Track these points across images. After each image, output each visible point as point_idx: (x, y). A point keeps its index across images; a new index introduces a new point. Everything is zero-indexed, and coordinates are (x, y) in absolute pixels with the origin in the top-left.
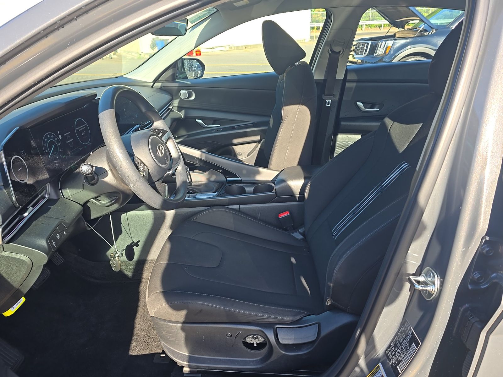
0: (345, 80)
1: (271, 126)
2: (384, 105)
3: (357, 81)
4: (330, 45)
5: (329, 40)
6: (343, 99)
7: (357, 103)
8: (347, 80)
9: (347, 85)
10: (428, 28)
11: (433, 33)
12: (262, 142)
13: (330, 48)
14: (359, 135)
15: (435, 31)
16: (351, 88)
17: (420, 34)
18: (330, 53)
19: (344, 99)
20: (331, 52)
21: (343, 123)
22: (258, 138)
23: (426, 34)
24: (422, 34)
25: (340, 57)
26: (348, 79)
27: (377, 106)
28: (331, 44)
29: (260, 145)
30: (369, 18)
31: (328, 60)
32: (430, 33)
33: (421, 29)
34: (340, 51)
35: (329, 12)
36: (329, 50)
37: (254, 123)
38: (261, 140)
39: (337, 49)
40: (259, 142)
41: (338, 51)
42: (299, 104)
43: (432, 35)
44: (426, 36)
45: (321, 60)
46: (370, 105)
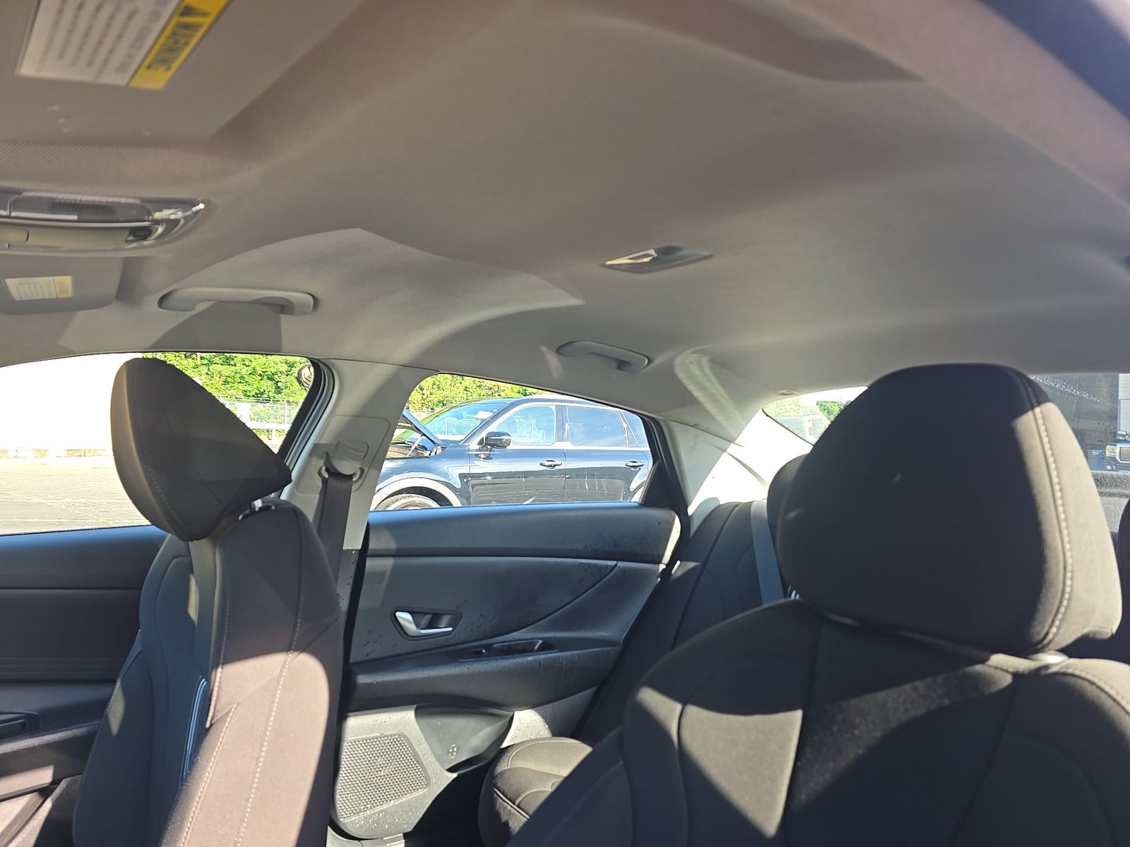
0: (364, 552)
1: (115, 725)
2: (461, 614)
3: (397, 554)
4: (325, 455)
5: (323, 442)
6: (360, 605)
7: (398, 614)
8: (369, 553)
9: (370, 564)
10: (428, 444)
11: (438, 453)
12: (58, 791)
13: (325, 464)
14: (410, 710)
15: (441, 451)
16: (380, 575)
17: (414, 454)
18: (327, 476)
19: (362, 604)
20: (329, 476)
21: (363, 679)
22: (44, 776)
23: (426, 454)
24: (418, 454)
25: (354, 487)
26: (373, 550)
27: (445, 619)
28: (327, 454)
29: (48, 805)
30: (282, 418)
31: (318, 496)
32: (433, 454)
33: (416, 445)
34: (354, 474)
35: (326, 370)
36: (324, 468)
37: (27, 716)
38: (55, 782)
39: (345, 467)
40: (44, 792)
41: (348, 472)
42: (287, 649)
43: (437, 457)
44: (427, 457)
45: (297, 493)
46: (427, 618)
